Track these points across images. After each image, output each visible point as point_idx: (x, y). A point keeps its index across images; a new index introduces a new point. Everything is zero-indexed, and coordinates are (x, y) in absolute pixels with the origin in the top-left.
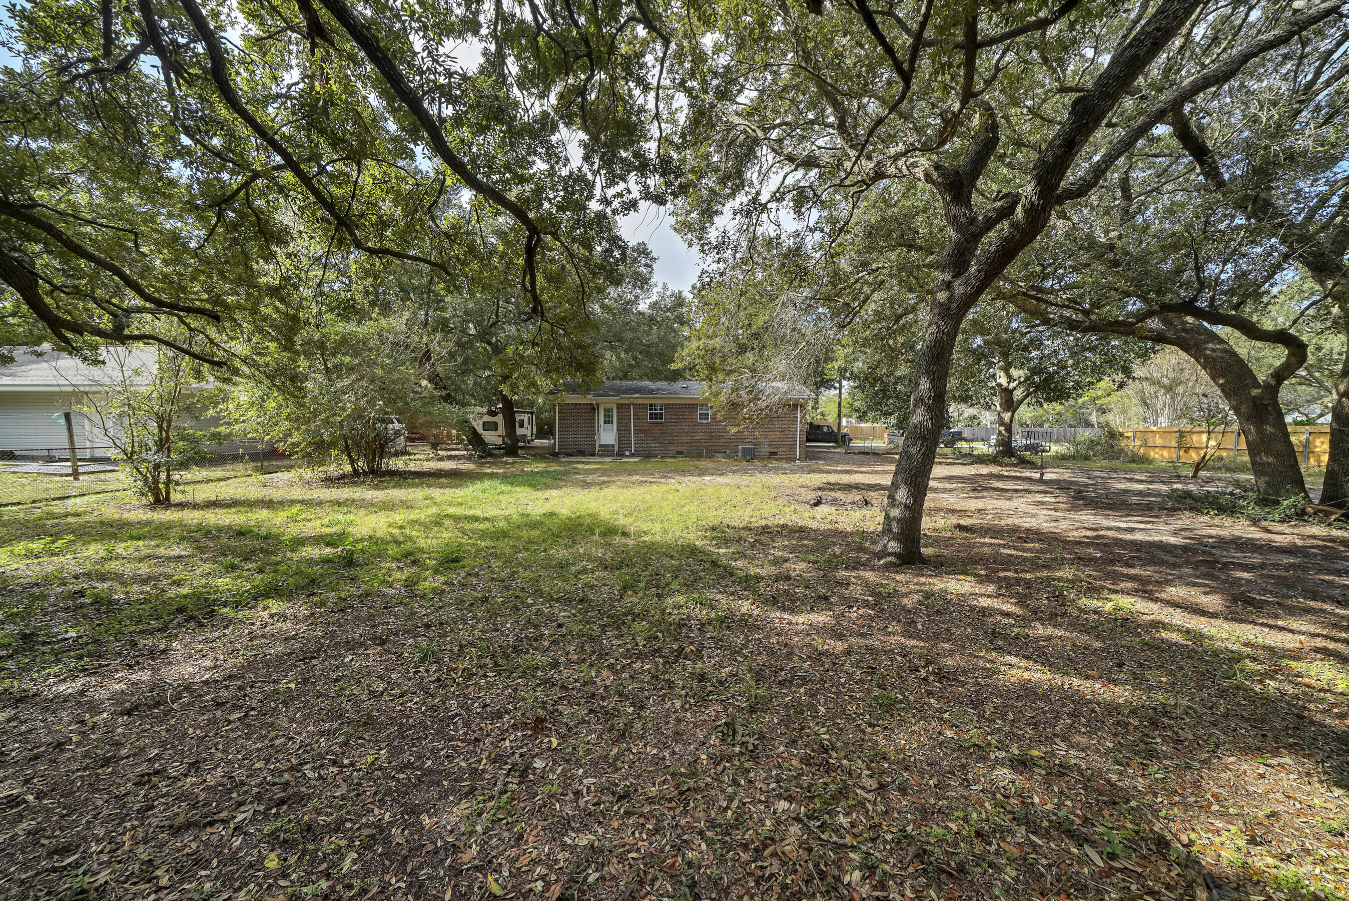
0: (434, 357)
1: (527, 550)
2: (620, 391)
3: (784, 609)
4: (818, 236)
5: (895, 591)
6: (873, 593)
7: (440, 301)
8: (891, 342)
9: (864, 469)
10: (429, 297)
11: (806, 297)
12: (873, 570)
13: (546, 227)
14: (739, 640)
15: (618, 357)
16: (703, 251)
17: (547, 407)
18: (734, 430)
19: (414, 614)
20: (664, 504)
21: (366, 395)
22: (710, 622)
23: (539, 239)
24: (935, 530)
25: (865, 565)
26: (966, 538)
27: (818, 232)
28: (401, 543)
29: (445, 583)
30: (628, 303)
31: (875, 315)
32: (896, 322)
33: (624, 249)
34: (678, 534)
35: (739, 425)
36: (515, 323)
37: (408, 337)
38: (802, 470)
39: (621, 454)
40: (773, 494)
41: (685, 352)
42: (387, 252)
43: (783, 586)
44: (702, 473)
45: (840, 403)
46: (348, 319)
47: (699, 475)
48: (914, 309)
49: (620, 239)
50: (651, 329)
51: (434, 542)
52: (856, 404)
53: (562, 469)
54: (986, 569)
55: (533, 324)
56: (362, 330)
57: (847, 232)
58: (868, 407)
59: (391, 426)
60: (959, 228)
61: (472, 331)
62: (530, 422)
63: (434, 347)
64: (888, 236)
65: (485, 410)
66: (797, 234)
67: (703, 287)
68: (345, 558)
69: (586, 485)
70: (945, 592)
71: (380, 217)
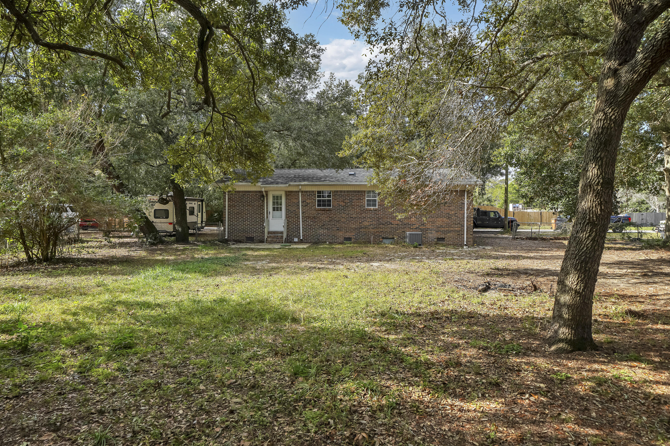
0: (107, 147)
1: (199, 336)
2: (288, 179)
3: (455, 396)
4: (483, 26)
5: (568, 378)
6: (545, 380)
7: (114, 93)
8: (557, 129)
9: (532, 255)
10: (103, 89)
11: (473, 86)
12: (544, 356)
13: (218, 22)
14: (411, 427)
15: (286, 145)
16: (369, 42)
17: (217, 195)
18: (400, 216)
19: (88, 400)
20: (333, 290)
21: (41, 185)
22: (381, 408)
23: (212, 33)
24: (606, 316)
25: (536, 352)
26: (638, 324)
27: (483, 22)
28: (74, 330)
29: (118, 370)
30: (296, 93)
31: (541, 102)
32: (562, 109)
33: (293, 43)
34: (347, 320)
35: (405, 211)
36: (186, 113)
37: (82, 128)
38: (470, 256)
39: (289, 241)
40: (441, 280)
41: (353, 139)
42: (65, 47)
43: (453, 372)
44: (370, 259)
45: (506, 189)
46: (25, 112)
47: (367, 261)
48: (580, 96)
49: (290, 32)
50: (318, 117)
51: (107, 328)
52: (523, 190)
53: (232, 255)
54: (660, 356)
55: (204, 115)
56: (38, 121)
57: (513, 22)
58: (536, 193)
59: (65, 214)
60: (624, 17)
61: (144, 122)
62: (201, 210)
63: (108, 138)
64: (553, 25)
65: (156, 198)
66: (463, 24)
67: (370, 77)
68: (20, 345)
69: (255, 271)
70: (618, 378)
71: (57, 13)
